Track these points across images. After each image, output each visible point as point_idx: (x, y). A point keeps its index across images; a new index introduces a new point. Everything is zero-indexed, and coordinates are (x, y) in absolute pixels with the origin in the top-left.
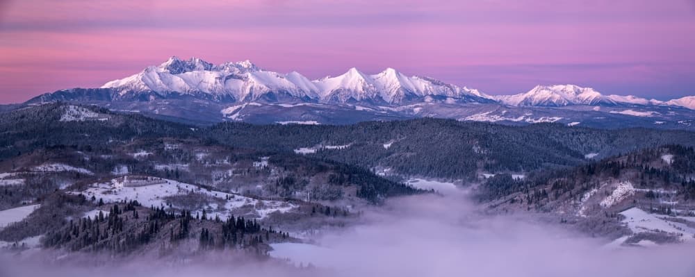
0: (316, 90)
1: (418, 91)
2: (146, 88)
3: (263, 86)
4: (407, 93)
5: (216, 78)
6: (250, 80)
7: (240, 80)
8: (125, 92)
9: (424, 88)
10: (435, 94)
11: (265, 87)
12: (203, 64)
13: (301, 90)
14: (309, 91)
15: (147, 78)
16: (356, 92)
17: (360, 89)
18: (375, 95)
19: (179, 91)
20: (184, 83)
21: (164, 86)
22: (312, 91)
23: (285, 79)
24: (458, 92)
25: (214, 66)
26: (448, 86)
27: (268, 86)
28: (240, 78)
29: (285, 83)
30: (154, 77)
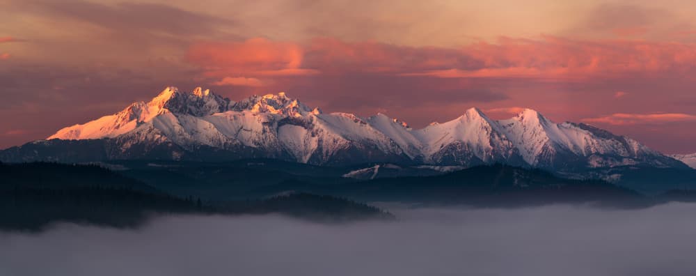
0: (417, 143)
1: (575, 146)
2: (163, 139)
3: (337, 136)
4: (560, 150)
5: (264, 123)
6: (315, 128)
7: (300, 127)
8: (128, 145)
9: (584, 141)
10: (602, 152)
11: (341, 138)
12: (216, 99)
13: (394, 144)
14: (407, 146)
15: (161, 123)
16: (479, 148)
17: (486, 143)
18: (510, 152)
19: (211, 144)
20: (216, 130)
21: (188, 136)
22: (411, 146)
23: (368, 126)
24: (636, 150)
25: (232, 103)
26: (620, 139)
27: (345, 137)
28: (299, 123)
29: (368, 132)
30: (170, 121)
